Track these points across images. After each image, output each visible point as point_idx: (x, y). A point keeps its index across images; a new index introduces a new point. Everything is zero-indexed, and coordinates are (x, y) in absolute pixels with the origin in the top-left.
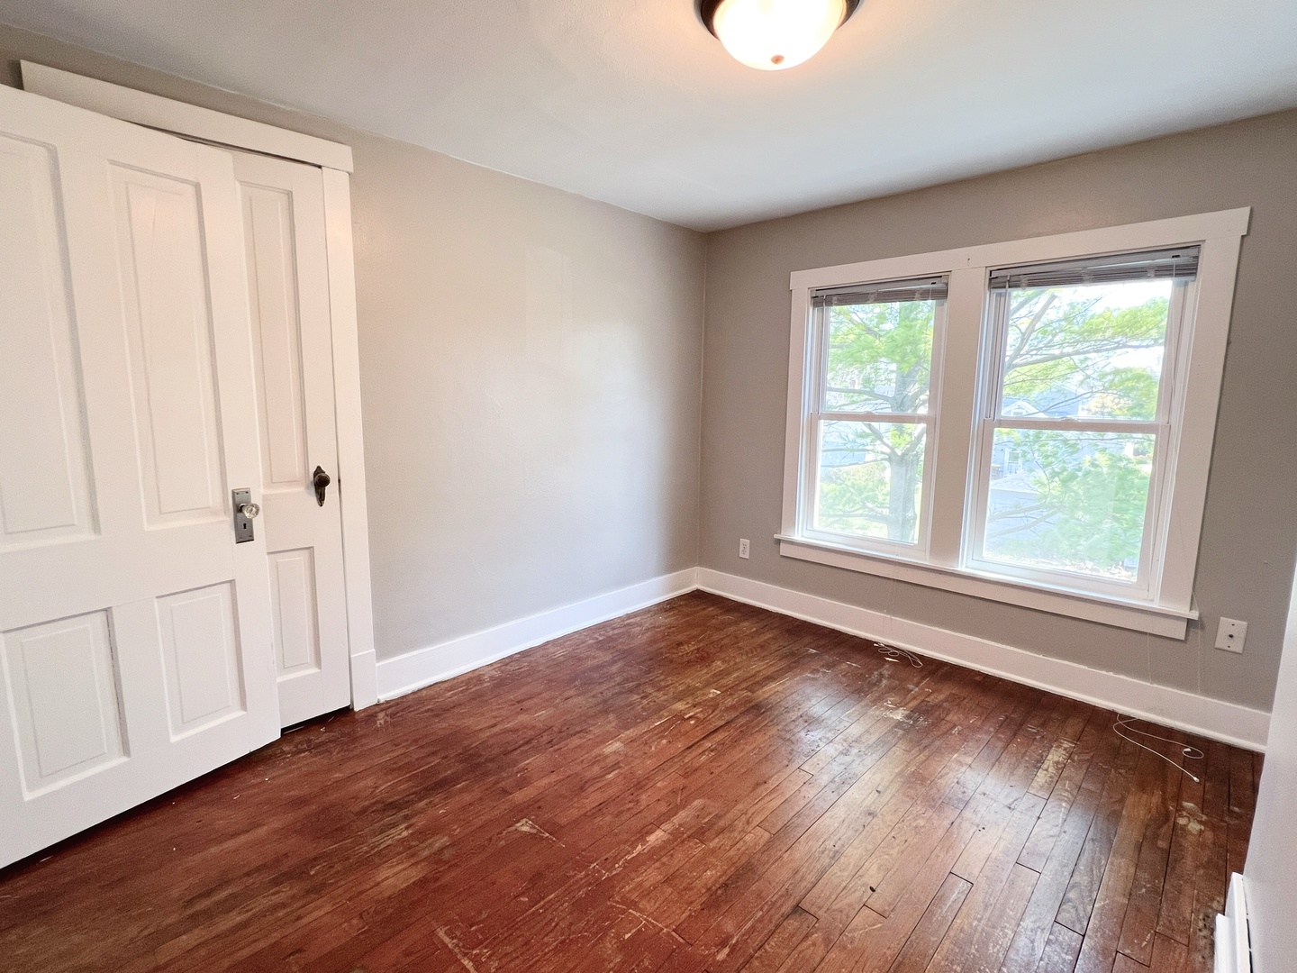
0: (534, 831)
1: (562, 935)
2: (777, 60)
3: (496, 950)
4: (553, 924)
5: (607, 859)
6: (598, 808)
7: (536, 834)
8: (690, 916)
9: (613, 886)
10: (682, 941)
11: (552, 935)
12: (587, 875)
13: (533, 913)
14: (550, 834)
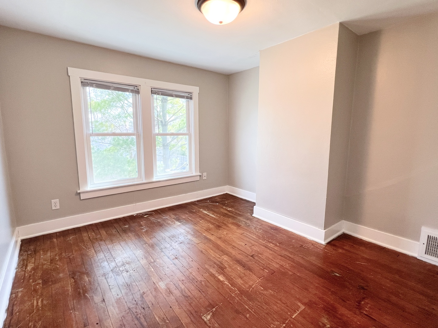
0: (211, 314)
1: (263, 304)
2: (221, 22)
3: (270, 323)
4: (259, 306)
5: (230, 291)
6: (202, 293)
7: (213, 313)
8: (254, 275)
9: (243, 290)
10: (263, 278)
11: (263, 307)
12: (237, 297)
13: (254, 312)
14: (214, 308)
